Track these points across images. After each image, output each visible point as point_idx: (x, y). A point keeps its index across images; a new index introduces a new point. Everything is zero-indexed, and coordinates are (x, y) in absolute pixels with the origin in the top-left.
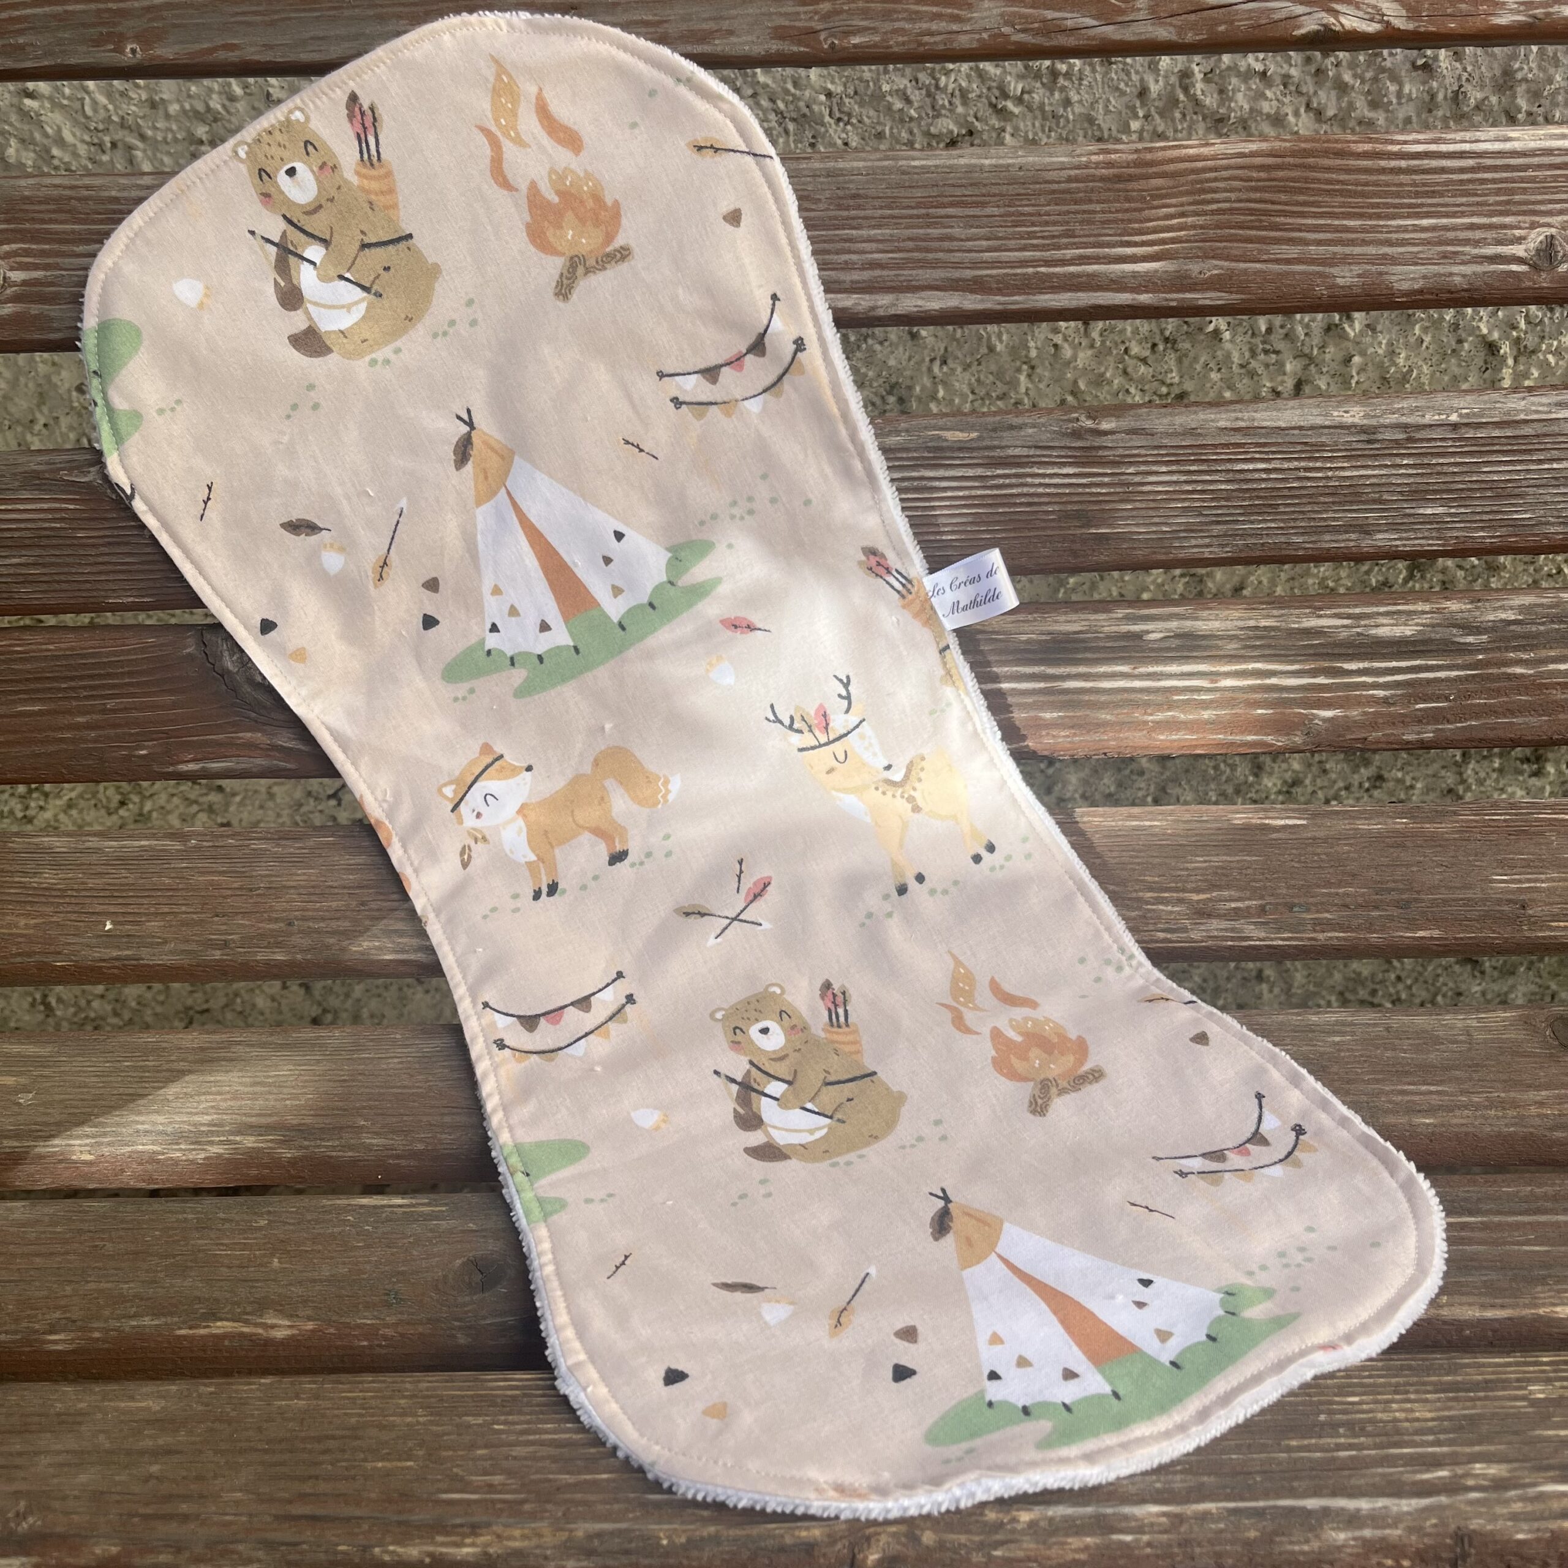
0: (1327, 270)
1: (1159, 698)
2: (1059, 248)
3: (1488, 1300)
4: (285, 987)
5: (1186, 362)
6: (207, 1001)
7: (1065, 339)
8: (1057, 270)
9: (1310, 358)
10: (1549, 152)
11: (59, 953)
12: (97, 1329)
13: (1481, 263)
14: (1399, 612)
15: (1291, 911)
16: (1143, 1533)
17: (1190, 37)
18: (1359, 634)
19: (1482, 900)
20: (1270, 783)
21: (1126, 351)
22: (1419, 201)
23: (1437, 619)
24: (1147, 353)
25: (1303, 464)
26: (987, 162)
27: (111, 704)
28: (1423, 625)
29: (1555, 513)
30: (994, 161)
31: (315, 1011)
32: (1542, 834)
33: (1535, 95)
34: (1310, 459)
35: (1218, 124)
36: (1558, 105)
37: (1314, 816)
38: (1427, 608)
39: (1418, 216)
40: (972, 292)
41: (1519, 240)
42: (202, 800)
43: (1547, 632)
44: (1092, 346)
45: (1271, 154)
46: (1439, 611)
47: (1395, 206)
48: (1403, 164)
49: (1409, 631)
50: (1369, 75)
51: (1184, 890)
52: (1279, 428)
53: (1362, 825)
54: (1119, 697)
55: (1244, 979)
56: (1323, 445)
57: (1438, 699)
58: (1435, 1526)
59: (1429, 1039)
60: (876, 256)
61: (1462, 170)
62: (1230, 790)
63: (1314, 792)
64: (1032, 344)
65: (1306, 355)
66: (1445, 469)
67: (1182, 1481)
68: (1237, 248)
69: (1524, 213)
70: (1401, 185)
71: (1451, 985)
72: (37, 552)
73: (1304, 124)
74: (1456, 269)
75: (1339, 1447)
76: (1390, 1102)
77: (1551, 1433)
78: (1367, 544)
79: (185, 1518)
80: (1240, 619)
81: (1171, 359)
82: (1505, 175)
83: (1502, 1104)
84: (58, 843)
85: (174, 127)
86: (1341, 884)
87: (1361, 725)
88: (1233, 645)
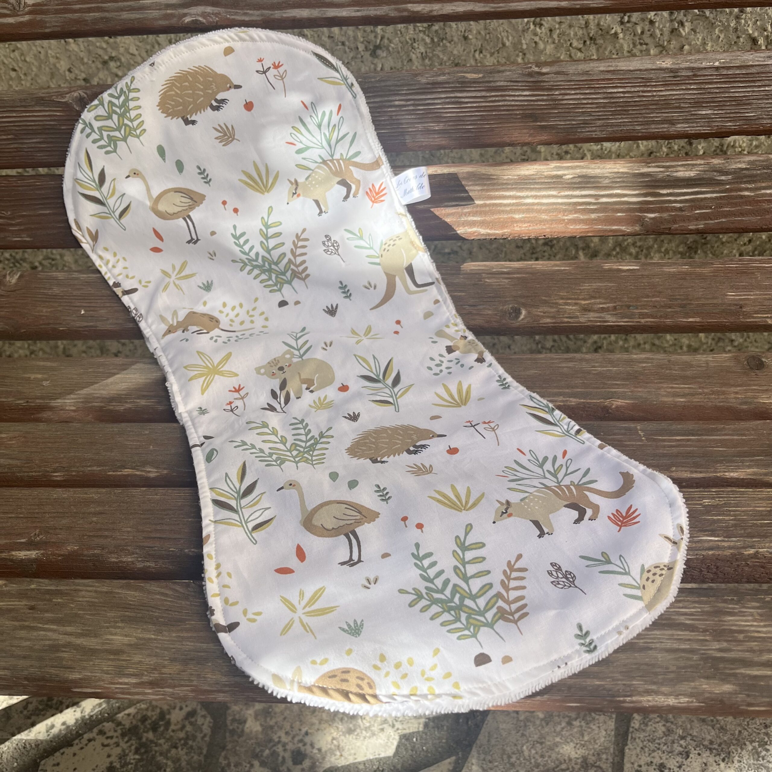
1: (570, 208)
3: (694, 469)
11: (61, 324)
12: (74, 471)
14: (688, 165)
15: (629, 308)
18: (668, 176)
19: (721, 304)
23: (706, 168)
25: (641, 89)
28: (699, 171)
29: (767, 113)
32: (753, 273)
34: (645, 86)
37: (642, 264)
38: (703, 162)
40: (479, 2)
43: (761, 174)
46: (708, 164)
49: (692, 174)
51: (578, 299)
52: (630, 71)
53: (666, 269)
54: (551, 207)
56: (651, 79)
57: (706, 208)
59: (688, 366)
66: (712, 90)
72: (44, 136)
76: (665, 392)
77: (710, 517)
78: (672, 129)
80: (610, 168)
83: (718, 393)
86: (654, 296)
87: (668, 221)
88: (607, 181)
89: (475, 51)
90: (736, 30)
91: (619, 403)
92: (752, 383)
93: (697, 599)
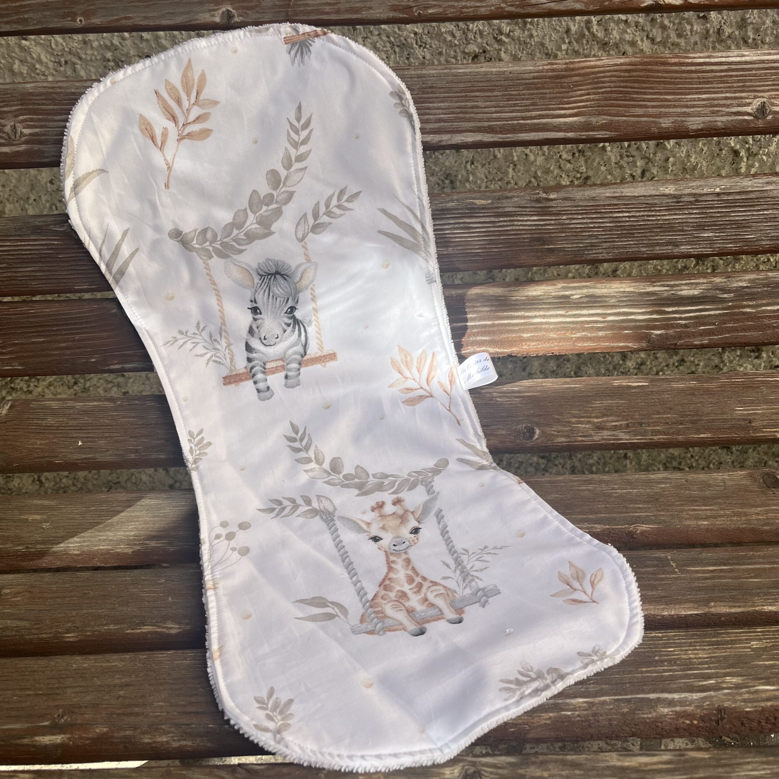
0: (657, 120)
1: (578, 326)
2: (529, 111)
3: (733, 604)
4: (156, 470)
5: (589, 162)
6: (118, 478)
7: (531, 152)
8: (529, 121)
9: (649, 159)
10: (763, 62)
11: (57, 457)
12: (88, 631)
13: (730, 116)
14: (692, 283)
15: (641, 425)
16: (577, 711)
17: (591, 8)
18: (672, 294)
19: (731, 419)
20: (630, 364)
21: (560, 156)
22: (701, 86)
23: (709, 286)
24: (570, 158)
25: (646, 213)
26: (494, 70)
27: (77, 337)
28: (703, 289)
29: (766, 235)
30: (498, 69)
31: (171, 482)
33: (757, 30)
34: (650, 211)
35: (604, 45)
36: (767, 35)
37: (652, 381)
38: (705, 281)
39: (700, 93)
40: (487, 133)
41: (749, 104)
42: (114, 381)
43: (762, 292)
44: (544, 155)
45: (630, 64)
46: (710, 282)
47: (690, 89)
48: (693, 68)
49: (696, 292)
50: (677, 21)
51: (591, 417)
52: (635, 196)
53: (674, 385)
54: (559, 326)
55: (618, 458)
56: (656, 204)
57: (710, 324)
58: (709, 705)
59: (706, 485)
60: (442, 116)
61: (722, 71)
62: (611, 368)
63: (651, 368)
64: (515, 154)
65: (647, 158)
66: (714, 215)
67: (593, 688)
68: (614, 110)
69: (751, 91)
70: (692, 78)
71: (717, 459)
72: (41, 265)
73: (645, 46)
74: (718, 119)
75: (665, 671)
76: (688, 514)
77: (761, 663)
78: (676, 251)
79: (137, 714)
80: (616, 288)
81: (582, 161)
82: (742, 73)
83: (739, 515)
84: (54, 405)
85: (96, 53)
86: (664, 413)
87: (674, 337)
88: (614, 300)
89: (467, 162)
90: (719, 143)
91: (644, 529)
92: (771, 502)
93: (764, 759)
